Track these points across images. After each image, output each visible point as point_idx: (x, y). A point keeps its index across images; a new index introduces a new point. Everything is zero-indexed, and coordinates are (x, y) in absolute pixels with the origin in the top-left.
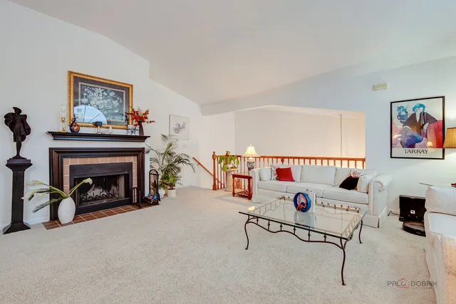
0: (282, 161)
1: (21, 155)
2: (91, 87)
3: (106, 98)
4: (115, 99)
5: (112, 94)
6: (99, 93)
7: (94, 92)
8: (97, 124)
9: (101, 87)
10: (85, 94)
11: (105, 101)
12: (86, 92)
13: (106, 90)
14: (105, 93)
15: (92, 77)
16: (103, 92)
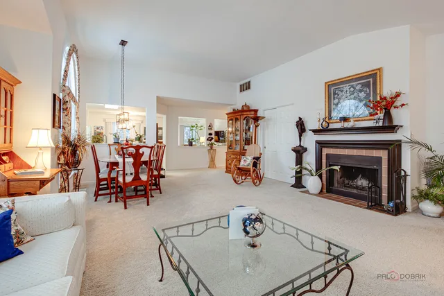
1: (302, 145)
2: (340, 88)
3: (353, 93)
4: (362, 91)
5: (358, 87)
6: (347, 91)
7: (342, 91)
8: (341, 120)
9: (347, 85)
12: (337, 94)
13: (352, 86)
16: (350, 89)
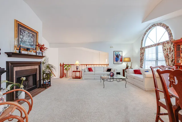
0: (86, 66)
2: (24, 30)
3: (29, 36)
4: (32, 38)
5: (31, 35)
6: (27, 34)
7: (25, 33)
8: (28, 49)
9: (27, 31)
10: (21, 33)
11: (29, 38)
12: (22, 32)
13: (29, 33)
14: (29, 34)
15: (24, 25)
16: (28, 33)
